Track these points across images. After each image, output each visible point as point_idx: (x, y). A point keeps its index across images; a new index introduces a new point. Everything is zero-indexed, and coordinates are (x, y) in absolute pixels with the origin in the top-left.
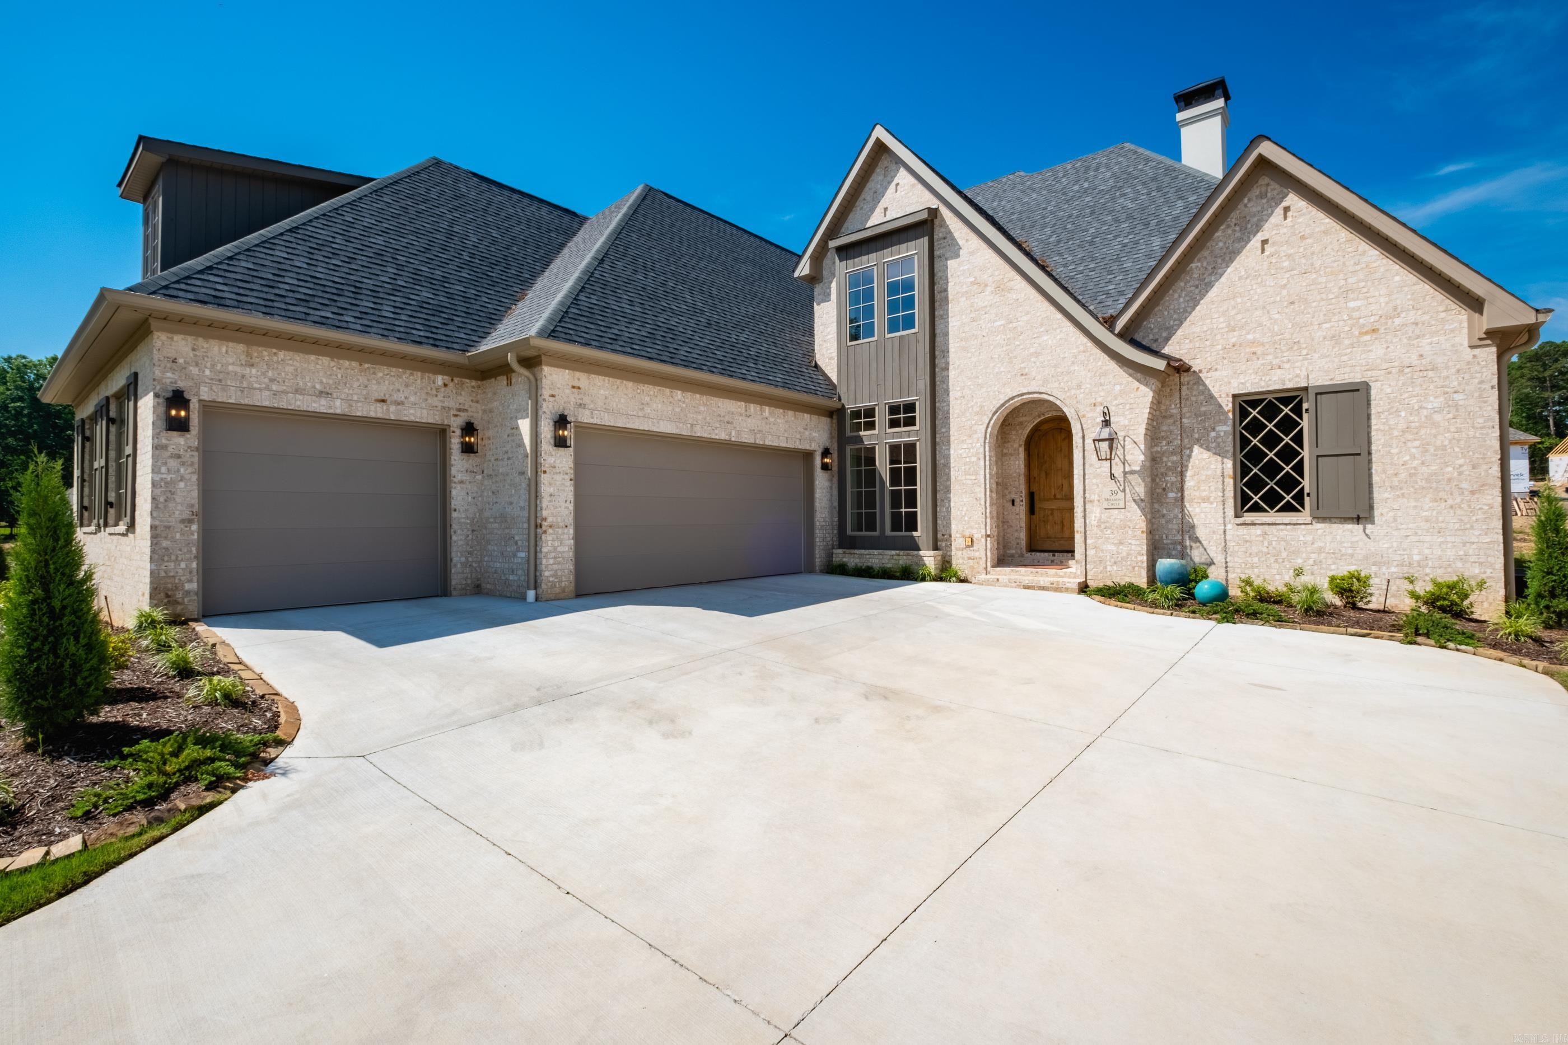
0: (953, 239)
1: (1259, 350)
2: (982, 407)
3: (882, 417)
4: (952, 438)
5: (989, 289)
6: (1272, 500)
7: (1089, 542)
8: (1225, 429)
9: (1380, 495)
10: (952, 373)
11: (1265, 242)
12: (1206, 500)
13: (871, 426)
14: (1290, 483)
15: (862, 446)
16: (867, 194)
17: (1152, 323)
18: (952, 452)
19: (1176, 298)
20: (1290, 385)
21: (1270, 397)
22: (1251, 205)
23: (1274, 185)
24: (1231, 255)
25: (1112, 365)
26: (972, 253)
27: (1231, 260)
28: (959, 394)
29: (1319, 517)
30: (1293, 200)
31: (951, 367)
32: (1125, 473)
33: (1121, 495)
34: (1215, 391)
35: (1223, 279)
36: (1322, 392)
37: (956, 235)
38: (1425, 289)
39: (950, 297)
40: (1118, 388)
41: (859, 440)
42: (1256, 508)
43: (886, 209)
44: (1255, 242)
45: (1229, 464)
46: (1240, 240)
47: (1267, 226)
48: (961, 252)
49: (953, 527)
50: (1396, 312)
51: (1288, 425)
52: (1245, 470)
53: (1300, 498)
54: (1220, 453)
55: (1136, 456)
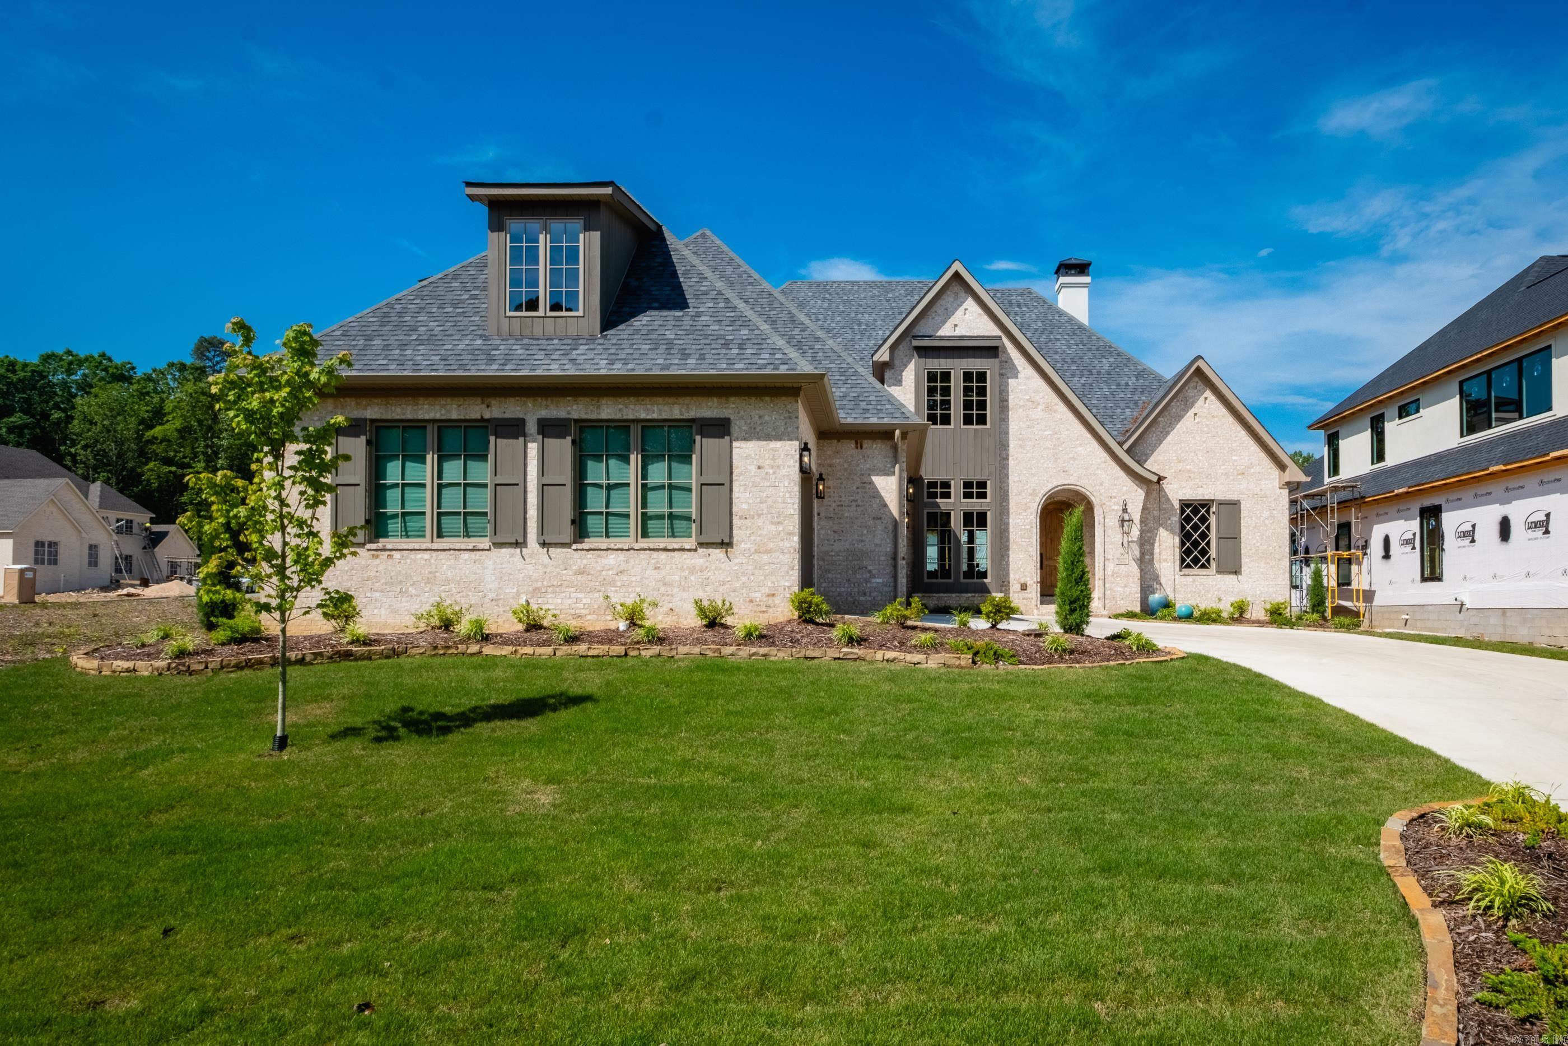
0: (1013, 364)
1: (1192, 475)
2: (1034, 490)
3: (956, 489)
4: (1011, 511)
5: (1041, 407)
6: (1196, 561)
7: (1107, 585)
8: (1176, 519)
9: (1245, 560)
10: (1012, 463)
11: (1195, 414)
12: (1166, 560)
13: (947, 495)
14: (1204, 552)
15: (939, 511)
16: (938, 307)
17: (1138, 450)
18: (1011, 520)
19: (1152, 438)
20: (1207, 498)
21: (1196, 503)
22: (1190, 393)
23: (1200, 383)
24: (1179, 418)
25: (1121, 474)
26: (1028, 378)
27: (1179, 421)
28: (1017, 479)
29: (1219, 571)
30: (1208, 393)
31: (1010, 458)
32: (1129, 542)
33: (1126, 555)
34: (1170, 496)
35: (1175, 431)
36: (1221, 503)
37: (1016, 362)
38: (1263, 456)
39: (1010, 406)
40: (1125, 488)
41: (937, 505)
42: (1188, 566)
43: (956, 325)
44: (1191, 413)
45: (1177, 540)
46: (1183, 410)
47: (1196, 405)
48: (1020, 376)
49: (1012, 576)
50: (1251, 466)
51: (1204, 519)
52: (1183, 544)
53: (1208, 561)
54: (1173, 533)
55: (1135, 532)
